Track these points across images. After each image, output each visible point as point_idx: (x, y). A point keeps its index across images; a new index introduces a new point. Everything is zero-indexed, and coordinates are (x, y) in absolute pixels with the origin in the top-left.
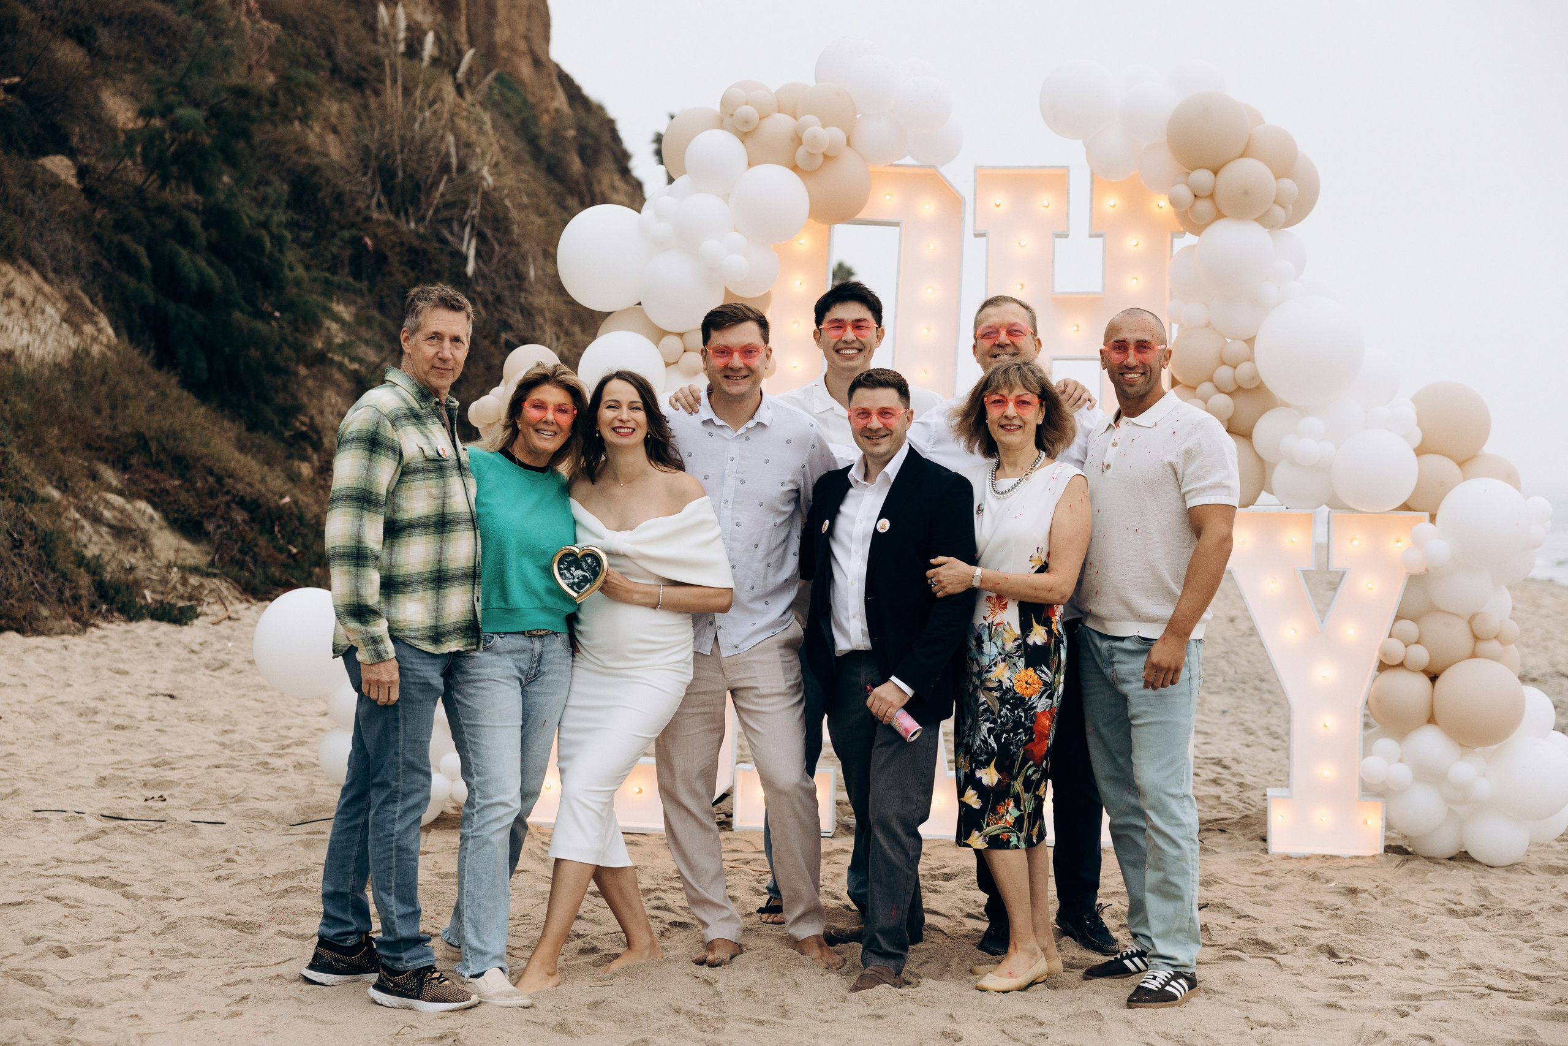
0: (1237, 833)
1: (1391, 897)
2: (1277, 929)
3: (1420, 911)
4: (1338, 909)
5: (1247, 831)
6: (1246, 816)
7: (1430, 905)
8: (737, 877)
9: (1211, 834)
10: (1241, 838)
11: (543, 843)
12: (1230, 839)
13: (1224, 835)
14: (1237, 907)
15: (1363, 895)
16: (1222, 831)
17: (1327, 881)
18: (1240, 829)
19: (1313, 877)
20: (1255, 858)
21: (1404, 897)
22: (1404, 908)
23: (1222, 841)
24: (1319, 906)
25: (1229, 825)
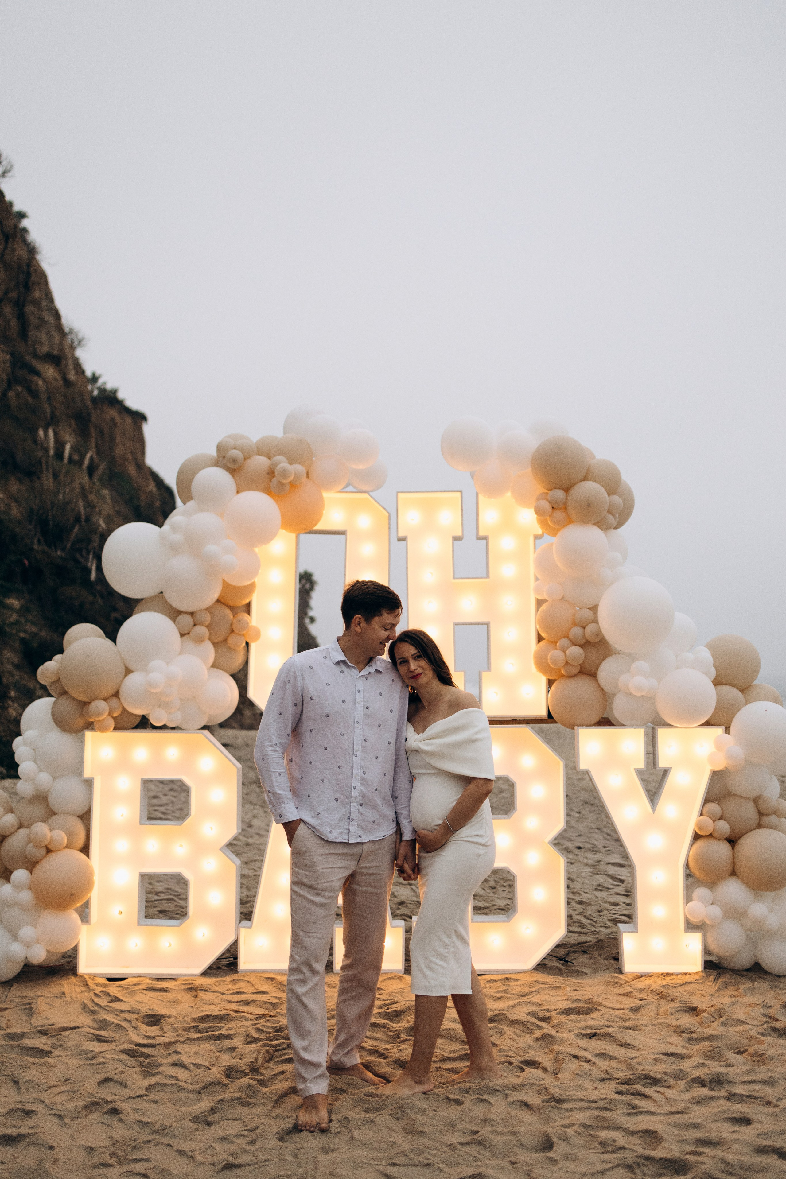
0: (596, 954)
1: (726, 1016)
2: (655, 1060)
3: (754, 1032)
4: (691, 1033)
5: (602, 952)
6: (600, 940)
7: (756, 1023)
8: (239, 1024)
9: (577, 954)
10: (599, 957)
11: (96, 994)
12: (591, 958)
13: (586, 955)
14: (619, 1036)
15: (705, 1014)
16: (585, 952)
17: (672, 1000)
18: (597, 950)
19: (662, 996)
20: (616, 980)
21: (736, 1017)
22: (740, 1028)
23: (586, 961)
24: (679, 1031)
25: (588, 947)
